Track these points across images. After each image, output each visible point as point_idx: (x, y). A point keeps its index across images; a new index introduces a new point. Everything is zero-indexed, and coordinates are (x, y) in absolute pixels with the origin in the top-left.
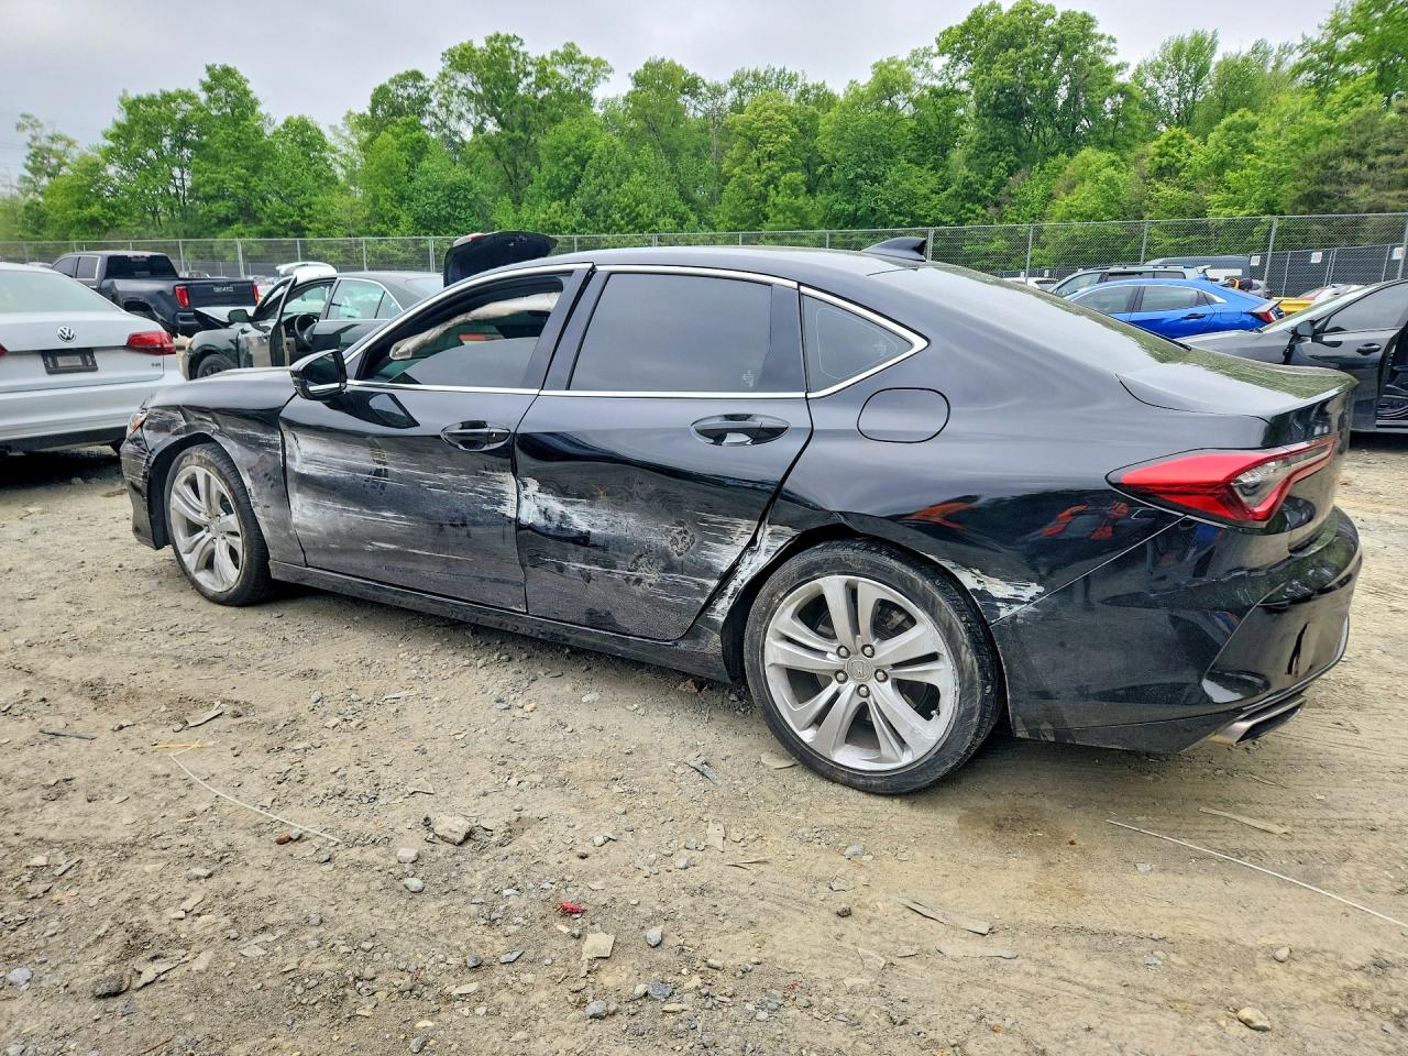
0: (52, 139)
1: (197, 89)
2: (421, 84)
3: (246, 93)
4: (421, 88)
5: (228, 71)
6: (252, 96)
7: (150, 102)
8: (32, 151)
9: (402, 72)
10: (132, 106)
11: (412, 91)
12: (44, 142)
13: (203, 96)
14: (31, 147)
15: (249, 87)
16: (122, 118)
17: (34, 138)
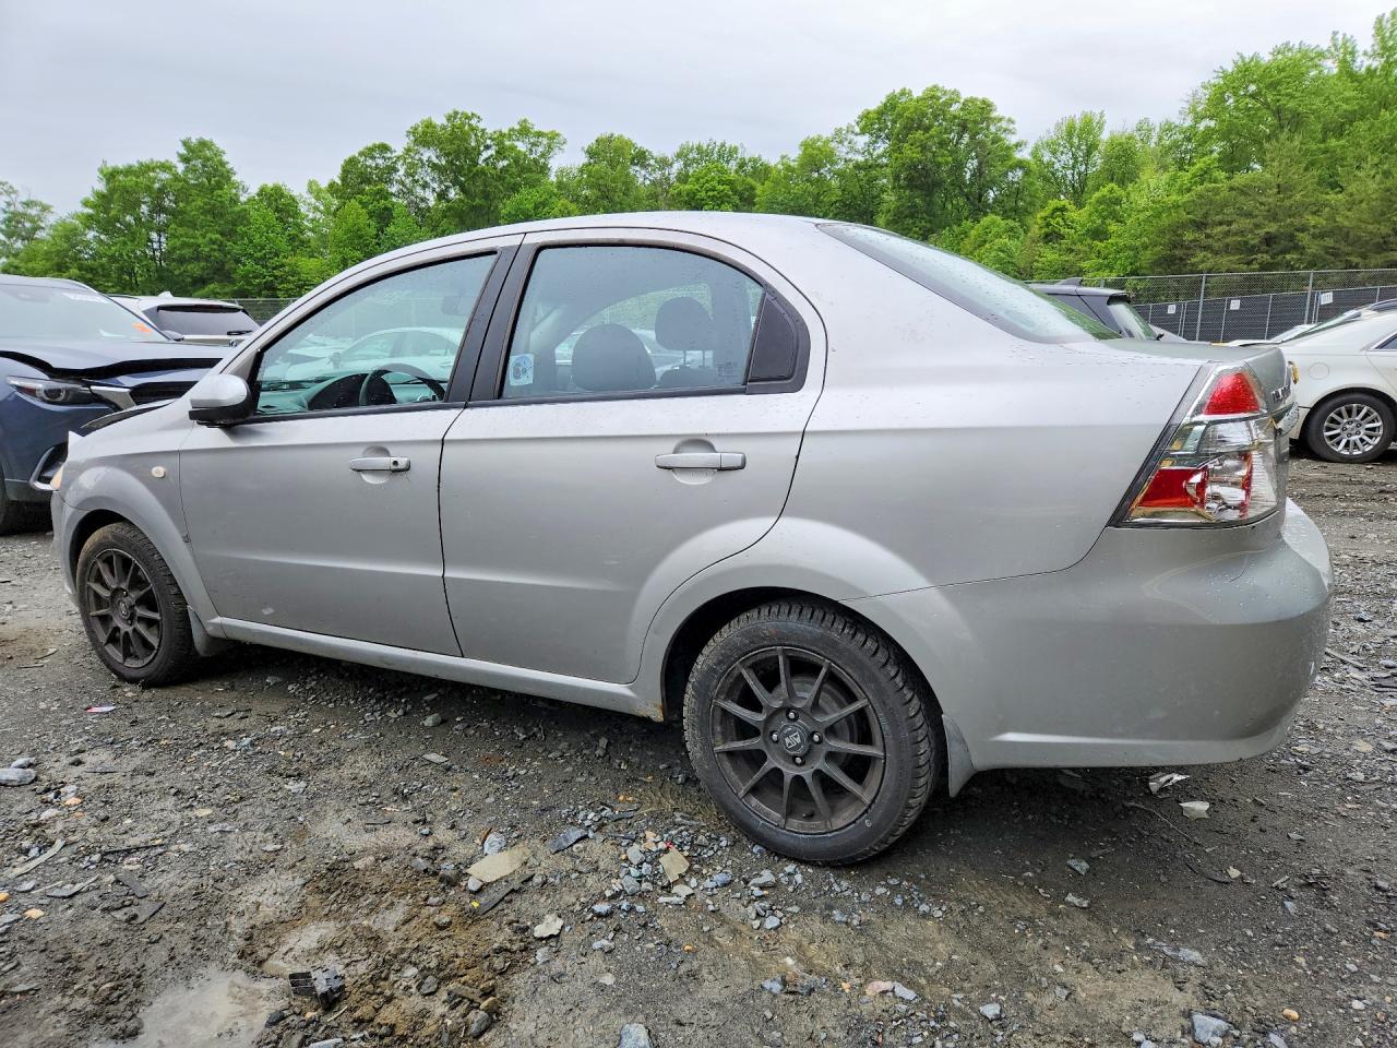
0: (28, 204)
1: (175, 160)
2: (389, 155)
3: (223, 164)
4: (389, 158)
5: (203, 144)
6: (229, 166)
7: (128, 171)
8: (5, 216)
9: (370, 145)
10: (111, 176)
11: (380, 161)
12: (20, 209)
13: (181, 168)
14: (5, 212)
15: (225, 158)
16: (101, 187)
17: (9, 204)
